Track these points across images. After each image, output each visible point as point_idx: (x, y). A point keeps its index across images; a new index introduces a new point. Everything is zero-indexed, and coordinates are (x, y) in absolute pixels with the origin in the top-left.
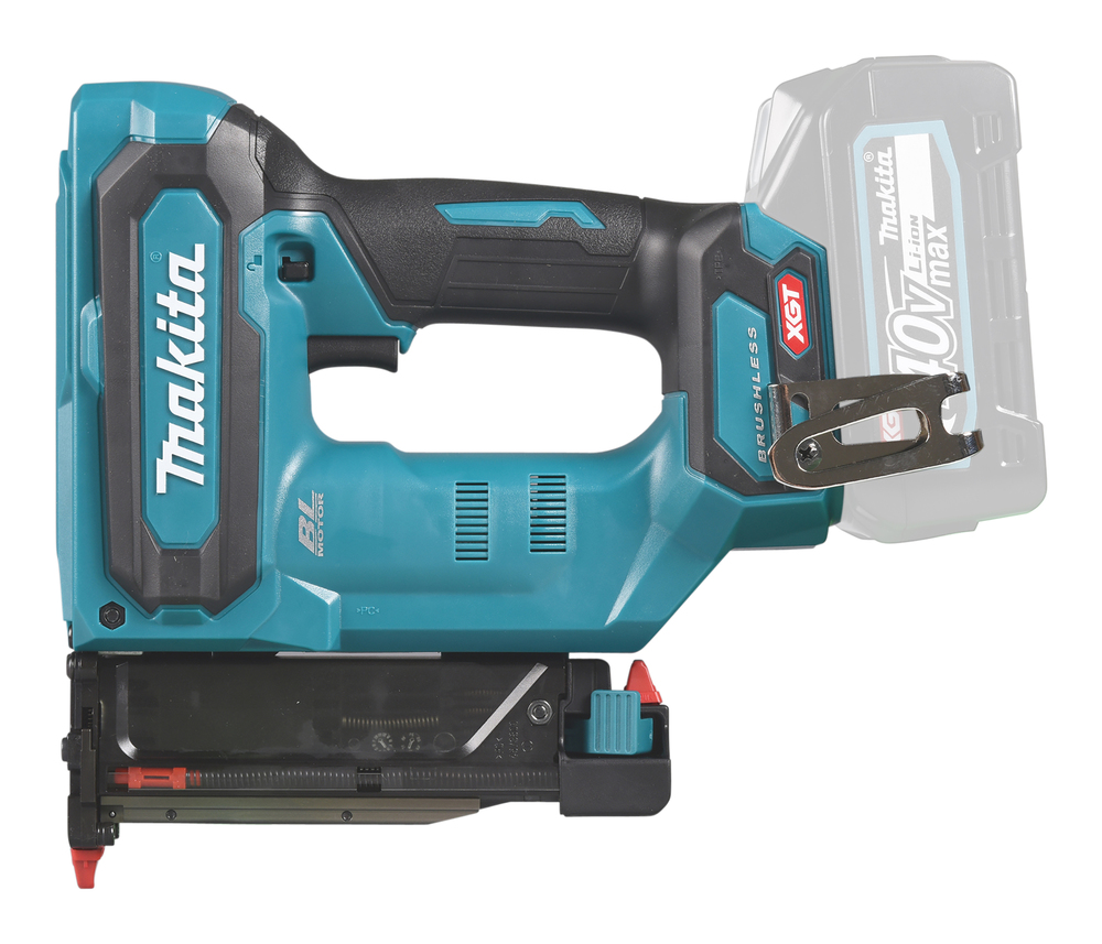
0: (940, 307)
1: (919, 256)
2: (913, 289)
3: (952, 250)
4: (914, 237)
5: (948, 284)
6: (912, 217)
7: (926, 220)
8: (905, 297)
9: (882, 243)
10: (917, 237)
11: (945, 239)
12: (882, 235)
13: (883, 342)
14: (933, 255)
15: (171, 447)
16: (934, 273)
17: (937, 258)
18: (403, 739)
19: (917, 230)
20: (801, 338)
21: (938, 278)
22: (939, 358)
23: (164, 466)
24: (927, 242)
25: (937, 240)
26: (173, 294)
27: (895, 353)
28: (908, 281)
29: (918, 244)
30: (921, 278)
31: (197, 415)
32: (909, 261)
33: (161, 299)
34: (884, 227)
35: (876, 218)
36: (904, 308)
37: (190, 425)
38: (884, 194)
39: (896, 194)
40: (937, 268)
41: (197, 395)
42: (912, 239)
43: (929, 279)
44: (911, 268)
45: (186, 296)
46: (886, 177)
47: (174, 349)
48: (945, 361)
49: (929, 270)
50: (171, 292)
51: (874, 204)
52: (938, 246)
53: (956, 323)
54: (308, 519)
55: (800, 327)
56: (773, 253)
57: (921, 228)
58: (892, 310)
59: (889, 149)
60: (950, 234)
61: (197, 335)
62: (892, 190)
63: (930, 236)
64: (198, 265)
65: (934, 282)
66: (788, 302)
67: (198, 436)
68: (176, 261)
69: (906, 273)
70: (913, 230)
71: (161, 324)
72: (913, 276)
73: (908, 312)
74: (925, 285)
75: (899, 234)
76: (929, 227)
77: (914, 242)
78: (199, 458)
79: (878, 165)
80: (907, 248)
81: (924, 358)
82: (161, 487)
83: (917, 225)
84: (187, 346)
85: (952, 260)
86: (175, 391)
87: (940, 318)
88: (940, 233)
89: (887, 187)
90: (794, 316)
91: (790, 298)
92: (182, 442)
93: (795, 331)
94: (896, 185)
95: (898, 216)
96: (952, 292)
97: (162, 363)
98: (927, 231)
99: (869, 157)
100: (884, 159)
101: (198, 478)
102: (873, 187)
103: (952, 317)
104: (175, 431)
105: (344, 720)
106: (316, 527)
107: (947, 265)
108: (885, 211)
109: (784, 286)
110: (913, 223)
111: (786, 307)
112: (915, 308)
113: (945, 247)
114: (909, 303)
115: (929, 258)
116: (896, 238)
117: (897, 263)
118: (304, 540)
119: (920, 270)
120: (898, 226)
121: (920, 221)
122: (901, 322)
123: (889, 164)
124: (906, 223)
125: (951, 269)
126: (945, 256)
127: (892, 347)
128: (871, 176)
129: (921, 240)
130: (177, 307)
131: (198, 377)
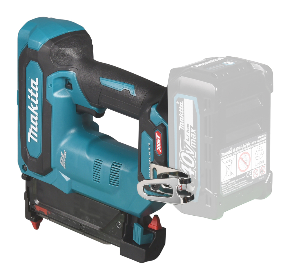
0: (193, 153)
1: (188, 136)
2: (186, 145)
3: (196, 137)
4: (187, 130)
5: (195, 147)
6: (187, 124)
7: (191, 126)
8: (184, 147)
9: (180, 129)
10: (188, 131)
11: (195, 133)
12: (180, 127)
13: (179, 159)
14: (192, 137)
15: (31, 130)
16: (192, 143)
17: (193, 138)
18: (92, 220)
19: (188, 129)
20: (160, 150)
21: (193, 144)
22: (192, 168)
23: (30, 135)
24: (191, 133)
25: (193, 133)
26: (32, 90)
27: (181, 163)
28: (186, 143)
29: (188, 132)
30: (188, 143)
31: (36, 124)
32: (186, 137)
34: (180, 125)
35: (179, 122)
36: (184, 150)
37: (35, 126)
38: (181, 115)
39: (184, 116)
40: (193, 141)
41: (36, 118)
42: (187, 131)
43: (191, 144)
44: (186, 139)
45: (34, 91)
46: (182, 110)
47: (31, 105)
48: (193, 169)
49: (191, 141)
51: (179, 117)
52: (193, 135)
53: (196, 159)
54: (62, 158)
55: (160, 147)
57: (189, 128)
58: (181, 150)
59: (183, 102)
60: (196, 132)
61: (36, 102)
62: (183, 115)
63: (191, 131)
64: (36, 83)
65: (192, 145)
66: (158, 139)
67: (36, 129)
69: (185, 140)
70: (187, 128)
71: (29, 97)
72: (187, 142)
73: (185, 152)
74: (190, 146)
75: (184, 128)
76: (191, 128)
77: (187, 132)
78: (36, 135)
79: (180, 106)
80: (186, 133)
82: (29, 140)
83: (188, 127)
84: (34, 105)
85: (196, 140)
86: (32, 116)
87: (193, 156)
88: (194, 131)
89: (182, 113)
90: (159, 143)
91: (158, 138)
92: (33, 130)
93: (159, 148)
94: (184, 113)
95: (184, 123)
96: (196, 149)
97: (29, 107)
98: (191, 130)
99: (178, 103)
100: (181, 105)
101: (36, 141)
102: (178, 112)
103: (195, 157)
104: (32, 126)
107: (195, 141)
108: (181, 120)
109: (157, 134)
110: (187, 126)
111: (157, 140)
112: (187, 151)
113: (195, 136)
114: (185, 149)
115: (191, 138)
116: (183, 129)
117: (183, 137)
118: (61, 163)
119: (188, 141)
120: (184, 126)
121: (189, 126)
122: (183, 154)
123: (183, 106)
124: (186, 125)
125: (196, 143)
126: (195, 138)
127: (181, 161)
128: (178, 109)
129: (189, 132)
130: (32, 94)
131: (36, 114)
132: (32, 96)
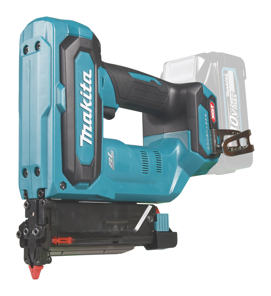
0: (236, 114)
2: (232, 109)
3: (237, 100)
5: (237, 109)
8: (231, 111)
9: (227, 97)
11: (236, 98)
12: (227, 95)
13: (228, 122)
15: (84, 132)
16: (235, 106)
18: (121, 227)
19: (232, 95)
20: (214, 118)
21: (236, 107)
22: (237, 127)
23: (82, 138)
25: (235, 98)
26: (84, 84)
27: (230, 125)
28: (231, 107)
30: (233, 107)
31: (90, 122)
32: (231, 102)
33: (81, 85)
34: (227, 92)
35: (226, 90)
36: (231, 114)
37: (88, 125)
38: (227, 84)
39: (228, 85)
40: (236, 104)
41: (90, 116)
42: (231, 97)
44: (232, 104)
45: (87, 85)
46: (227, 80)
47: (84, 101)
50: (84, 83)
51: (226, 86)
53: (239, 118)
54: (111, 158)
55: (214, 115)
56: (208, 96)
58: (229, 114)
59: (227, 73)
60: (237, 96)
61: (90, 97)
62: (228, 84)
64: (90, 76)
65: (235, 108)
67: (90, 129)
68: (85, 74)
71: (81, 93)
72: (232, 105)
73: (231, 115)
75: (229, 95)
76: (234, 94)
78: (90, 136)
79: (226, 77)
80: (231, 99)
81: (234, 126)
82: (82, 145)
84: (88, 100)
86: (85, 114)
87: (236, 117)
88: (235, 96)
89: (227, 83)
90: (213, 112)
91: (212, 108)
92: (87, 130)
95: (229, 90)
96: (238, 111)
97: (82, 105)
99: (224, 75)
101: (90, 142)
102: (225, 82)
103: (238, 117)
104: (85, 127)
105: (107, 222)
106: (113, 161)
108: (227, 89)
109: (211, 104)
111: (211, 110)
112: (233, 114)
113: (236, 100)
115: (234, 102)
116: (229, 96)
117: (229, 103)
118: (110, 164)
120: (229, 93)
121: (232, 93)
122: (231, 117)
123: (227, 77)
124: (230, 92)
125: (238, 105)
126: (237, 102)
127: (230, 123)
128: (225, 79)
129: (233, 97)
130: (85, 88)
131: (90, 111)
132: (85, 91)
